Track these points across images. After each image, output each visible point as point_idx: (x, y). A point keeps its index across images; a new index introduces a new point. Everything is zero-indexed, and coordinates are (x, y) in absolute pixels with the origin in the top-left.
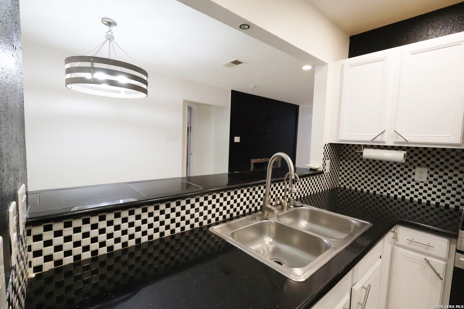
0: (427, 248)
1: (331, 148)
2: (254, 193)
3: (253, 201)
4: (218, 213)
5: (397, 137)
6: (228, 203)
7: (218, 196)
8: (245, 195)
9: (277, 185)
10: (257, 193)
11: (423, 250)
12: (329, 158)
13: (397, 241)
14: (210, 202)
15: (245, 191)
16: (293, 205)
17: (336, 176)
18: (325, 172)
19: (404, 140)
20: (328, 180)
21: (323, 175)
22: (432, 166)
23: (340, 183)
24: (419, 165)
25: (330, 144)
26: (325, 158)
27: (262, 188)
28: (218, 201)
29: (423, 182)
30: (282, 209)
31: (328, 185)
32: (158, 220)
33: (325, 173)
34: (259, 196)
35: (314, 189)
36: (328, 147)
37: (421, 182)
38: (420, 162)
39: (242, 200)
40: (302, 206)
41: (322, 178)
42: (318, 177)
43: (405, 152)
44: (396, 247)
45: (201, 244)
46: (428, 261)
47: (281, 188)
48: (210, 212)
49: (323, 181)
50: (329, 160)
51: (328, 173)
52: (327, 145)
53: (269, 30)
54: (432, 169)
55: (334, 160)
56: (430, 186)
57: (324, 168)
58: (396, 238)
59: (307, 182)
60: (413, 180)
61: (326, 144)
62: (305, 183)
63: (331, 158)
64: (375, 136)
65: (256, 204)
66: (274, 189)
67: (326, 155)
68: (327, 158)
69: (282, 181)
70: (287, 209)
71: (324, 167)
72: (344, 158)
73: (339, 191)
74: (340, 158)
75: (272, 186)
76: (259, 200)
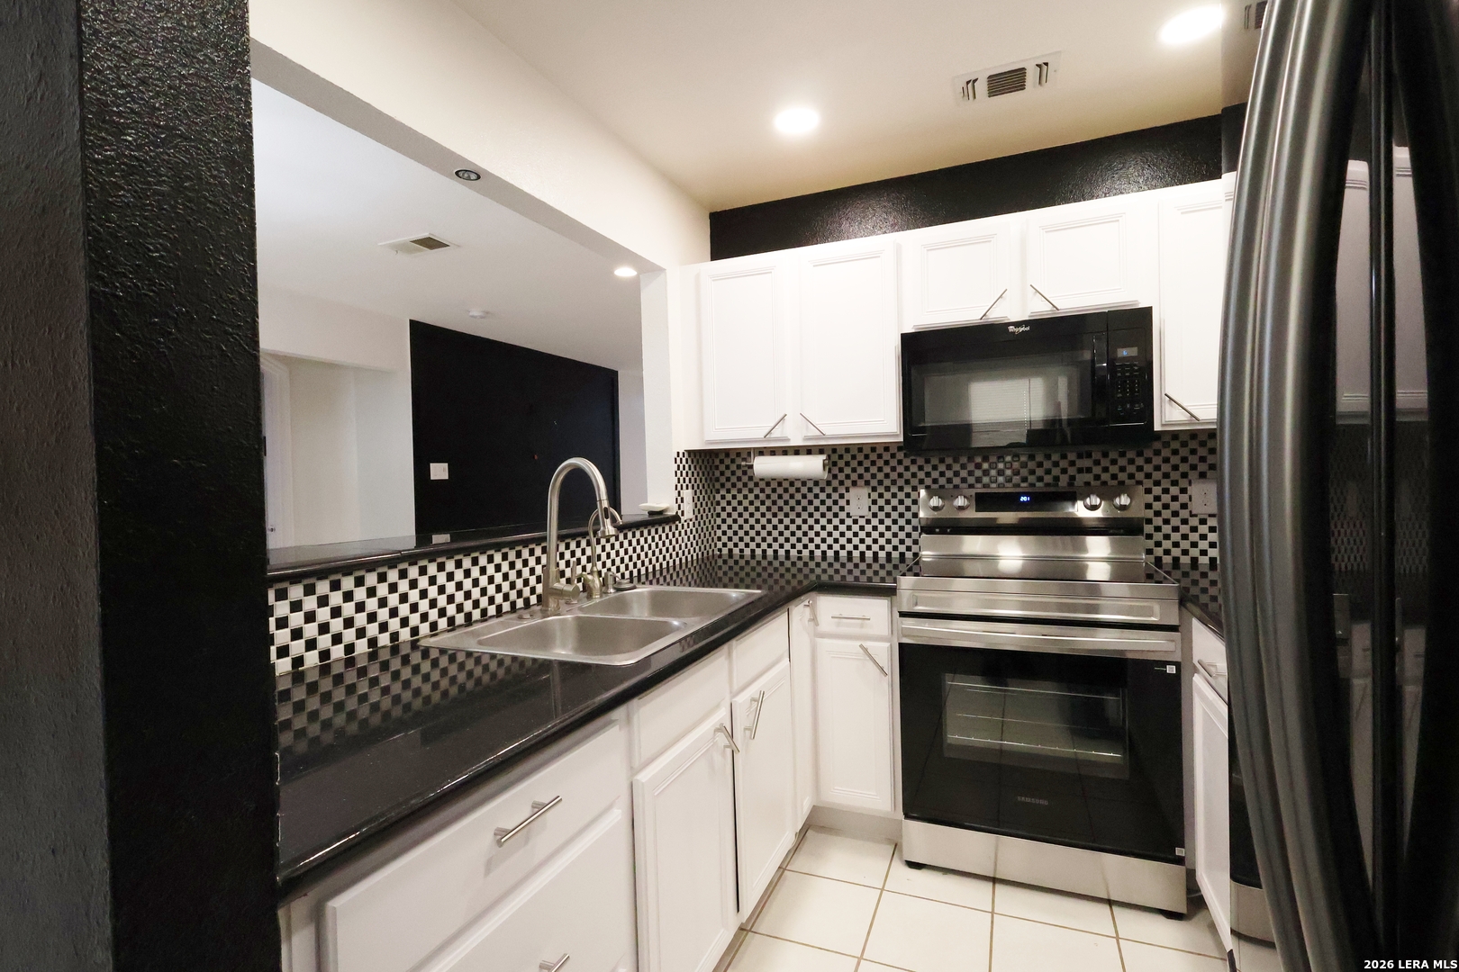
0: (862, 626)
1: (692, 462)
2: (519, 565)
3: (519, 583)
4: (436, 611)
5: (807, 427)
6: (459, 586)
7: (432, 569)
8: (498, 568)
9: (573, 545)
10: (525, 563)
11: (856, 631)
12: (690, 485)
13: (817, 624)
14: (413, 584)
15: (498, 558)
16: (614, 588)
17: (710, 529)
18: (683, 519)
19: (818, 433)
20: (692, 536)
21: (680, 526)
22: (874, 483)
23: (720, 545)
24: (854, 484)
25: (690, 452)
26: (679, 485)
27: (538, 551)
28: (433, 581)
29: (863, 517)
30: (590, 597)
31: (692, 549)
32: (286, 626)
33: (682, 521)
34: (532, 571)
35: (661, 557)
36: (684, 460)
37: (860, 517)
38: (854, 476)
39: (491, 580)
40: (634, 588)
41: (677, 533)
42: (667, 528)
43: (824, 457)
44: (819, 640)
45: (396, 688)
46: (865, 650)
47: (583, 552)
48: (414, 608)
49: (680, 539)
50: (690, 490)
51: (691, 520)
52: (681, 455)
53: (526, 189)
54: (874, 489)
55: (701, 491)
56: (875, 522)
57: (679, 509)
58: (814, 619)
59: (642, 540)
60: (848, 515)
61: (678, 453)
62: (638, 542)
63: (693, 485)
64: (770, 428)
65: (526, 591)
66: (567, 555)
67: (681, 479)
68: (684, 485)
69: (584, 535)
70: (601, 597)
71: (679, 506)
72: (723, 485)
73: (720, 562)
74: (714, 486)
75: (562, 547)
76: (533, 580)
